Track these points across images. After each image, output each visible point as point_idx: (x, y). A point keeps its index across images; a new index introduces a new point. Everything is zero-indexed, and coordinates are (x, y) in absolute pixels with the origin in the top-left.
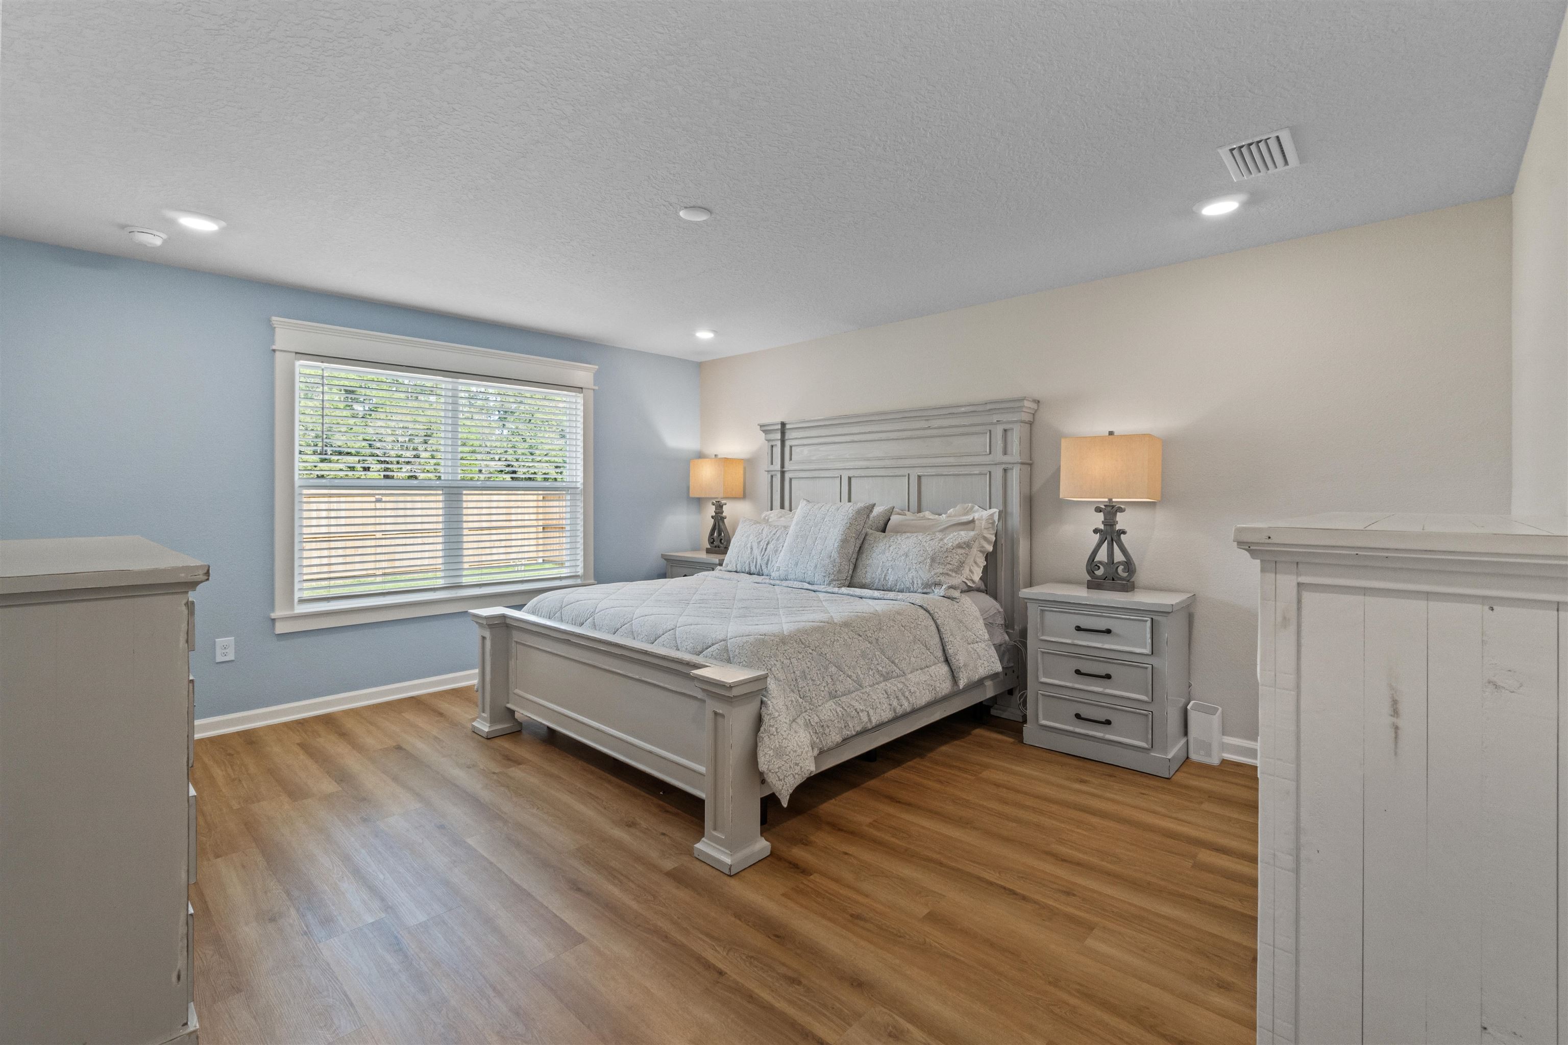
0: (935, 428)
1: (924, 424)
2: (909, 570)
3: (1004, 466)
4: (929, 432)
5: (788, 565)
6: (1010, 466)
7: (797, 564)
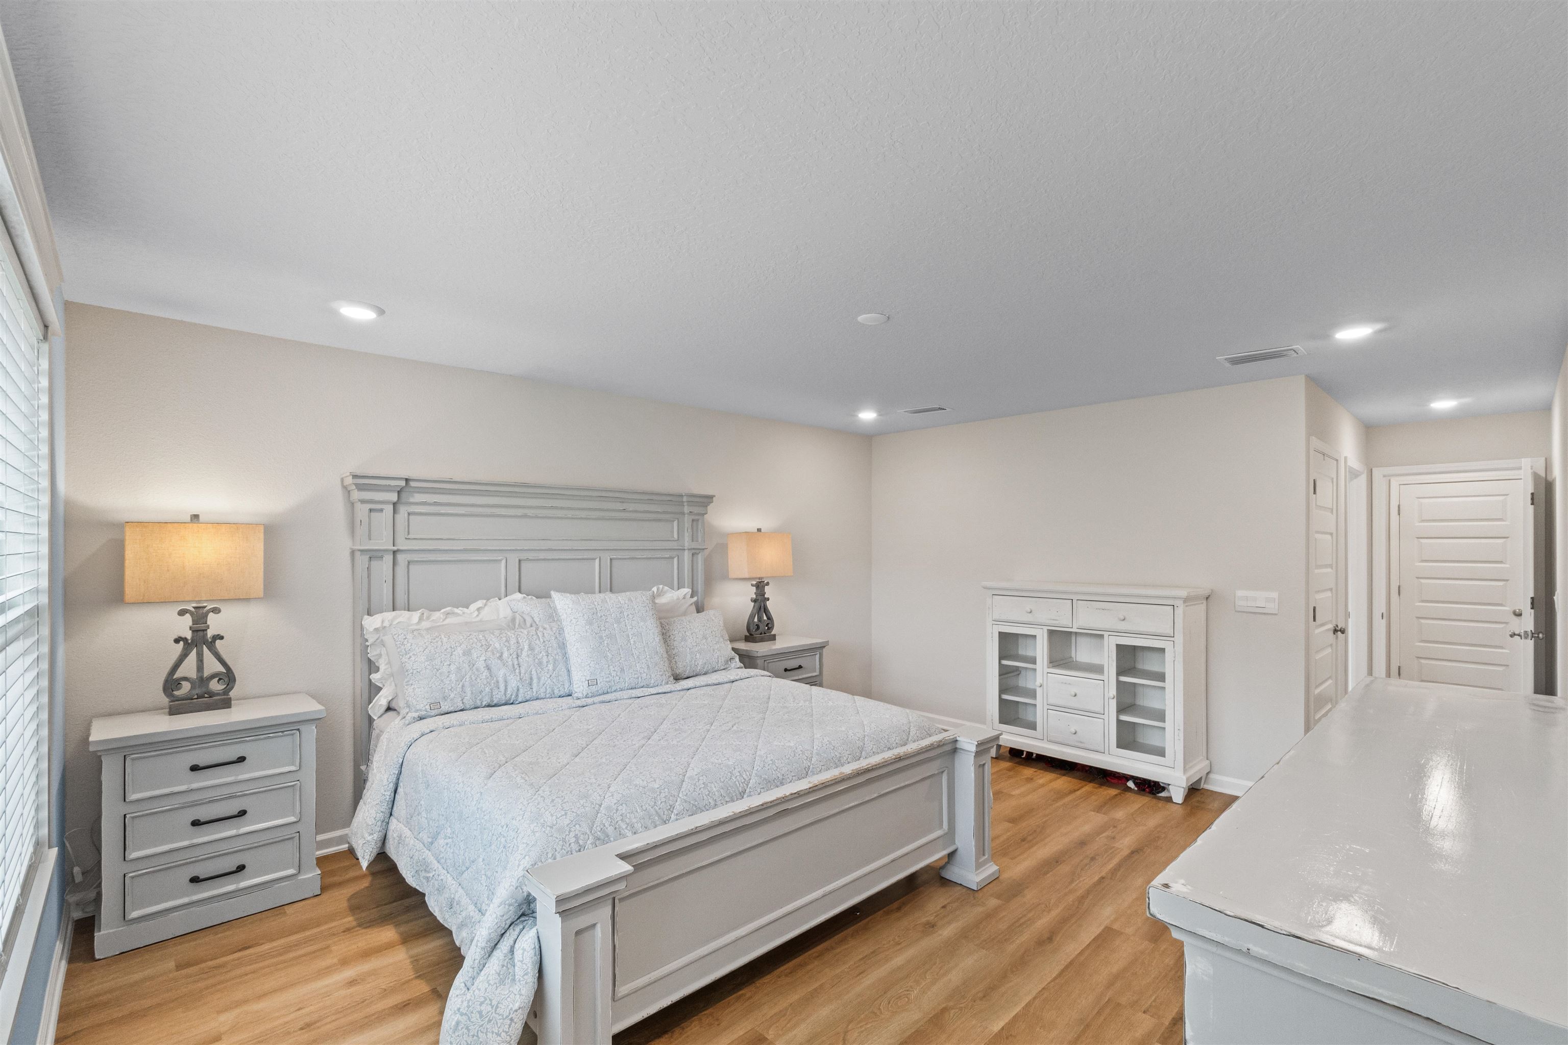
0: (630, 511)
1: (620, 506)
2: (714, 650)
3: (693, 551)
4: (623, 515)
5: (610, 674)
6: (697, 551)
7: (622, 670)
